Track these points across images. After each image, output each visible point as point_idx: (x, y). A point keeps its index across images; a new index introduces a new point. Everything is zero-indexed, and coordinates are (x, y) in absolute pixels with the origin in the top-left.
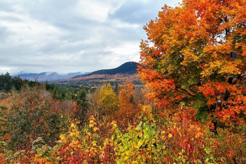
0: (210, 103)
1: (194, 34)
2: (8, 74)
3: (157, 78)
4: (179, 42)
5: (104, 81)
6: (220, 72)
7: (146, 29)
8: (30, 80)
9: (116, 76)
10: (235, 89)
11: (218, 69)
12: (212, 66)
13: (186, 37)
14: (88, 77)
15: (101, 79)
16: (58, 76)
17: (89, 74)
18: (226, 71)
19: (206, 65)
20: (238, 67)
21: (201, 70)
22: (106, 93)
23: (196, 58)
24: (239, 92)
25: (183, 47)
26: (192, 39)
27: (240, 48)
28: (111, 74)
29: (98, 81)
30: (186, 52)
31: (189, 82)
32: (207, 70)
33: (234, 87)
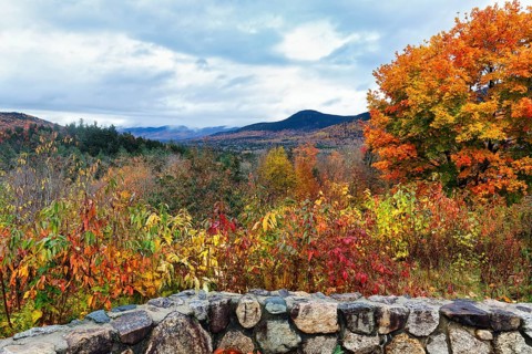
0: (464, 175)
1: (451, 88)
2: (113, 127)
3: (391, 142)
4: (429, 98)
5: (263, 141)
6: (481, 137)
7: (375, 75)
8: (147, 138)
9: (283, 133)
10: (498, 159)
11: (480, 134)
12: (472, 129)
13: (438, 91)
14: (236, 136)
15: (258, 138)
16: (189, 131)
17: (238, 130)
18: (489, 136)
19: (463, 128)
20: (504, 130)
21: (455, 134)
22: (277, 162)
23: (451, 119)
24: (503, 162)
25: (434, 104)
26: (447, 94)
27: (508, 107)
28: (275, 131)
29: (253, 141)
30: (439, 111)
31: (438, 148)
32: (464, 135)
33: (496, 156)
